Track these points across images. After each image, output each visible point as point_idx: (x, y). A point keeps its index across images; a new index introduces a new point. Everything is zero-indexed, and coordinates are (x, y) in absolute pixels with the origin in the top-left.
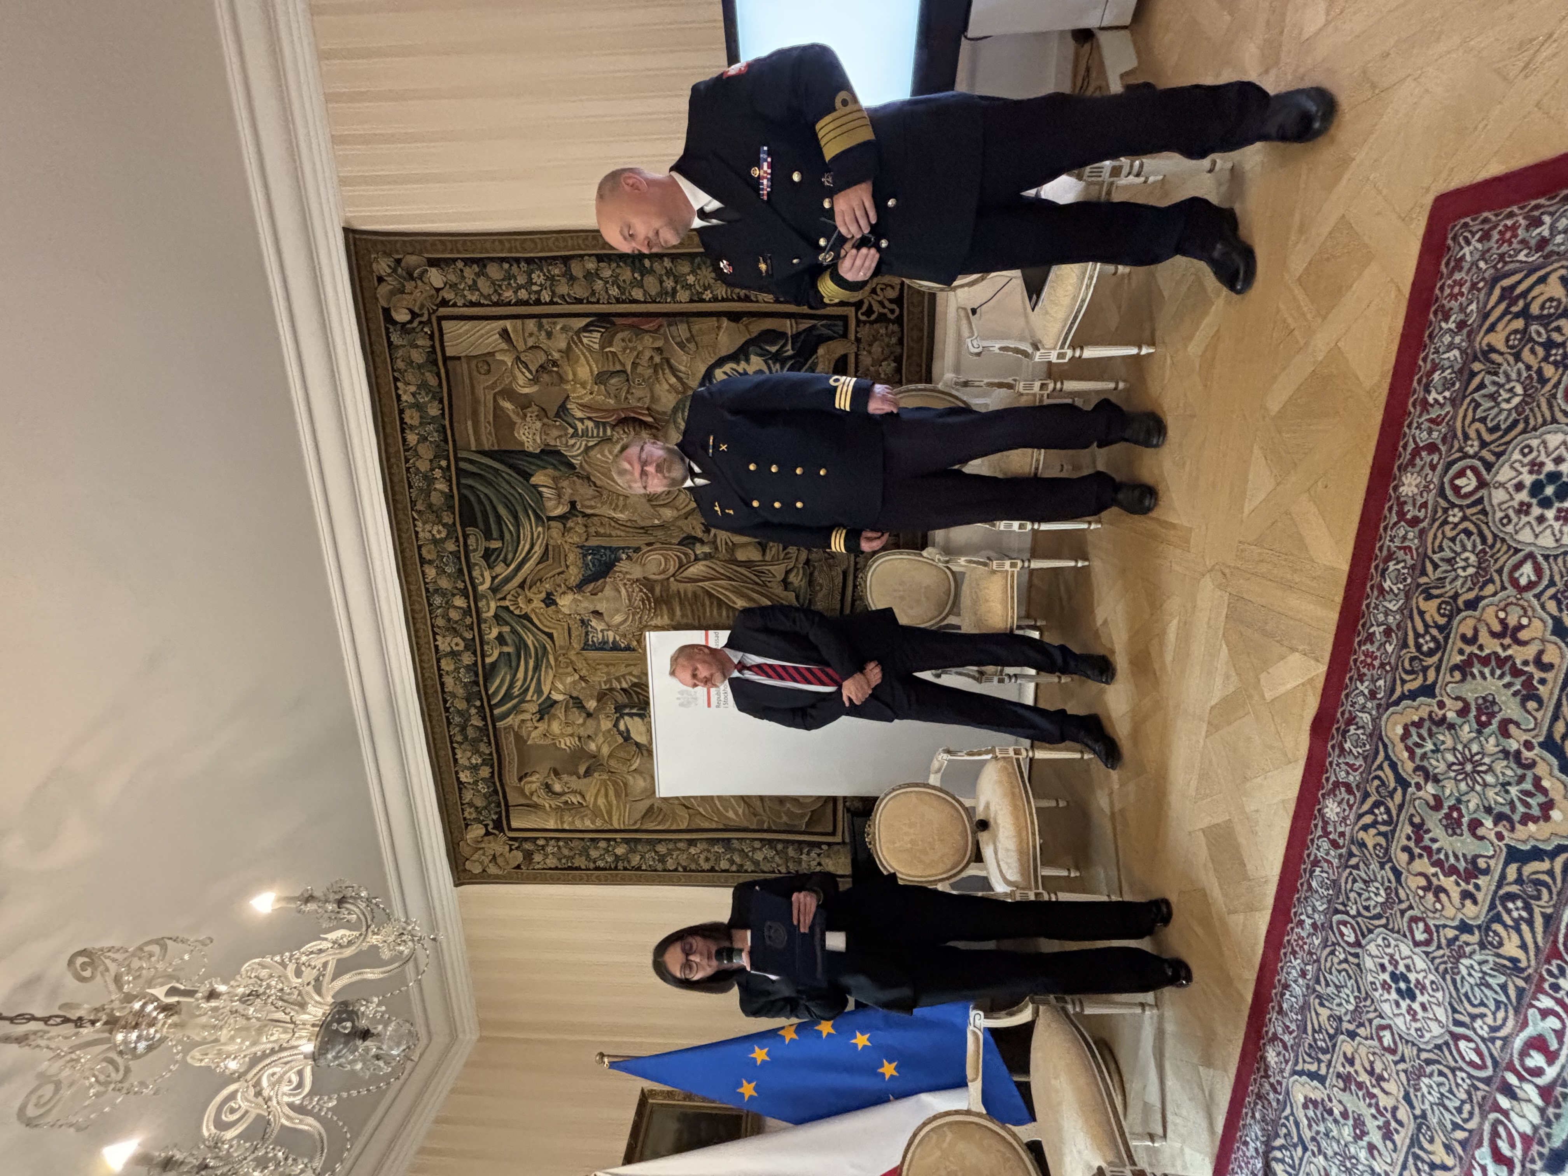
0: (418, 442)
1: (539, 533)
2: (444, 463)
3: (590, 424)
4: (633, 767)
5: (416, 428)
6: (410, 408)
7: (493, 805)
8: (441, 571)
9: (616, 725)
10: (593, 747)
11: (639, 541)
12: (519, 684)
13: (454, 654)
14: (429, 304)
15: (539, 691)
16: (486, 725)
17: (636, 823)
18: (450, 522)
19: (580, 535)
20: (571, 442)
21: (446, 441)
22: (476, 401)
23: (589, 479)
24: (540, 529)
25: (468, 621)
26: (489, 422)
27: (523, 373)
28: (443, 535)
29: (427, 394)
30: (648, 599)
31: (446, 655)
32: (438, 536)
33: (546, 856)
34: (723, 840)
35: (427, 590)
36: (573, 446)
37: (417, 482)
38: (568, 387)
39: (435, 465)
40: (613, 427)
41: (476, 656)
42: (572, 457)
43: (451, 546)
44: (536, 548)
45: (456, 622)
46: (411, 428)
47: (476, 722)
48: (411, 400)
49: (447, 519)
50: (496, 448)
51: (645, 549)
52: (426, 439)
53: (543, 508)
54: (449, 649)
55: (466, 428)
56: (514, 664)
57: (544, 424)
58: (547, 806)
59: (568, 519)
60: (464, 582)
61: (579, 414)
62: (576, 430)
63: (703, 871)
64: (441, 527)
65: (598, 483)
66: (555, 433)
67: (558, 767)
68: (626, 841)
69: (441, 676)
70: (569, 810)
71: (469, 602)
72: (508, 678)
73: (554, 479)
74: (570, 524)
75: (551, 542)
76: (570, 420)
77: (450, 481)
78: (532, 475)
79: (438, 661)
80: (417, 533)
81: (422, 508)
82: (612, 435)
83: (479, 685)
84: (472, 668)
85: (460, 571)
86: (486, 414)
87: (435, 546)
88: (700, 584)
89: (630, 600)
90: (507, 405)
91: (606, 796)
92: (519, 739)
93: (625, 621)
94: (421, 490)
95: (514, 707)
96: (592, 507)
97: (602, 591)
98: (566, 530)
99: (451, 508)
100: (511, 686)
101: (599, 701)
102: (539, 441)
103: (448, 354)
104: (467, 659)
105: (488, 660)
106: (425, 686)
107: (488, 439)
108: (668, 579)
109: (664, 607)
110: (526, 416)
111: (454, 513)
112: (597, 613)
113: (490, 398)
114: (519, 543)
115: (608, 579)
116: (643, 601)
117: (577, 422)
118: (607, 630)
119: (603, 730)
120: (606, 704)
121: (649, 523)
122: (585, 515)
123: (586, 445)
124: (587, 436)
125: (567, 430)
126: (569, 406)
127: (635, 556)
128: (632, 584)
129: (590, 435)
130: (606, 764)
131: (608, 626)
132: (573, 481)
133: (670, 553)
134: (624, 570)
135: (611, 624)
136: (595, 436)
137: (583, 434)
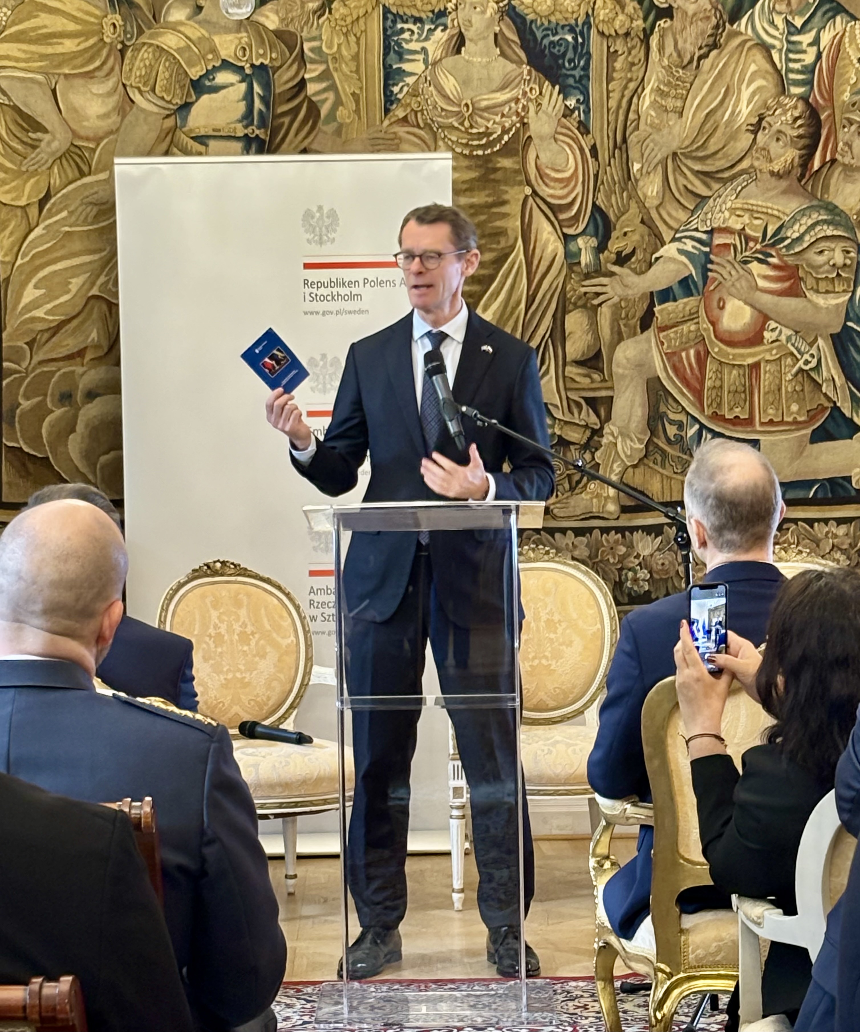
3: (809, 58)
4: (136, 97)
9: (226, 65)
10: (178, 14)
11: (601, 135)
19: (609, 21)
20: (779, 21)
23: (715, 46)
30: (490, 144)
36: (772, 23)
40: (804, 99)
42: (752, 18)
51: (586, 143)
59: (640, 3)
61: (826, 38)
62: (800, 31)
65: (706, 64)
74: (632, 5)
76: (816, 19)
82: (791, 96)
88: (520, 242)
89: (487, 109)
93: (445, 97)
96: (661, 48)
97: (503, 54)
101: (278, 34)
108: (529, 183)
109: (473, 174)
112: (459, 44)
115: (526, 68)
116: (487, 134)
117: (813, 33)
118: (426, 61)
119: (217, 39)
120: (272, 47)
121: (634, 153)
122: (647, 34)
123: (774, 47)
124: (789, 51)
125: (801, 13)
126: (838, 19)
127: (572, 123)
128: (518, 114)
129: (791, 56)
130: (143, 39)
131: (435, 64)
132: (708, 18)
133: (579, 188)
134: (545, 102)
135: (438, 71)
136: (791, 65)
137: (794, 43)
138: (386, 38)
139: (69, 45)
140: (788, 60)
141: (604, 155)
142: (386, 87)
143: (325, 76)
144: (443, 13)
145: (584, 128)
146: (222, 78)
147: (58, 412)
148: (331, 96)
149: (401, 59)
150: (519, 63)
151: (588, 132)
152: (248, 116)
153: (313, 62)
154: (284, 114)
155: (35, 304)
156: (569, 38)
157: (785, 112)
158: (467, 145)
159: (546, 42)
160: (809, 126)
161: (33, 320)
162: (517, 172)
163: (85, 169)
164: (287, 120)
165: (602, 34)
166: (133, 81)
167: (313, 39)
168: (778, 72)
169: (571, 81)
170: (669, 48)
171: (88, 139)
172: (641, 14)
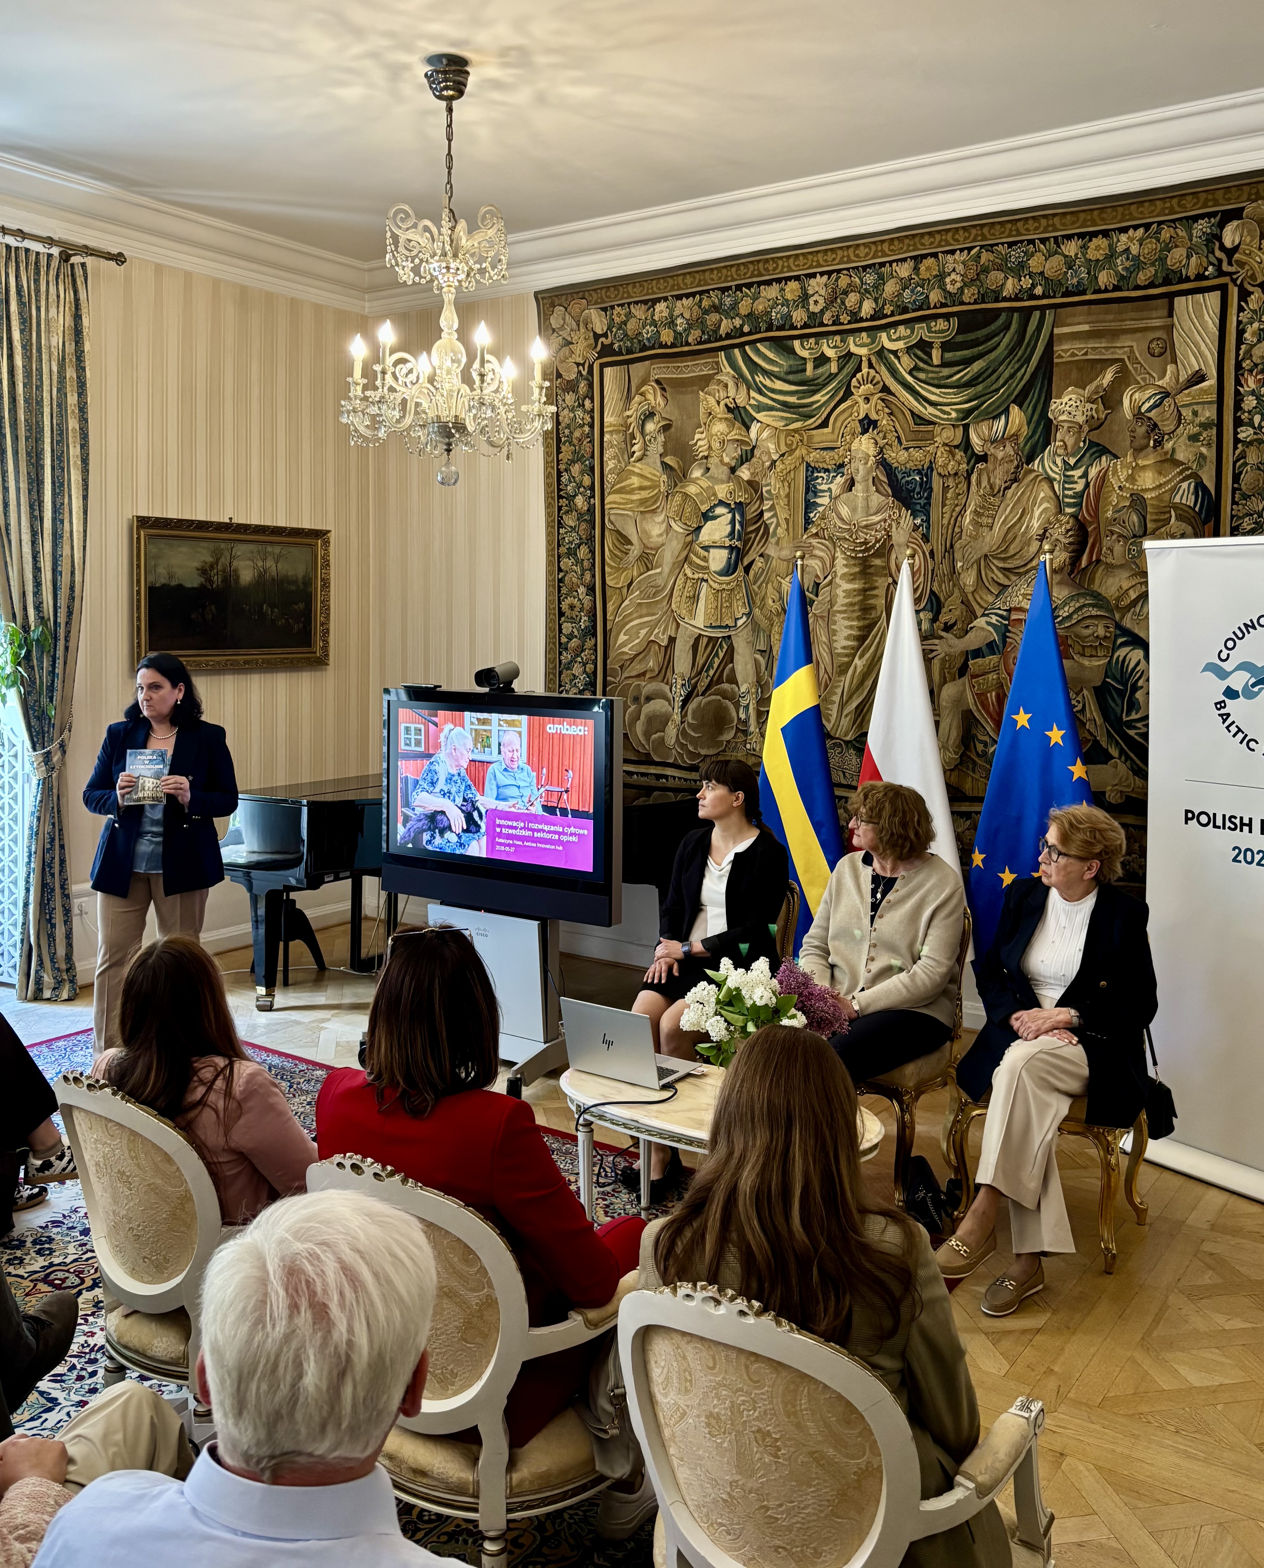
0: (1066, 256)
1: (949, 414)
2: (1039, 291)
3: (1079, 487)
4: (673, 524)
5: (1084, 255)
6: (1110, 246)
7: (629, 344)
8: (905, 284)
9: (721, 503)
10: (697, 473)
11: (937, 543)
12: (768, 382)
13: (804, 298)
14: (1242, 273)
15: (760, 408)
16: (721, 339)
17: (612, 523)
18: (966, 298)
19: (945, 466)
20: (1059, 461)
21: (1064, 295)
22: (1115, 334)
23: (1015, 480)
24: (954, 415)
25: (844, 318)
26: (1086, 354)
27: (1149, 398)
28: (949, 287)
29: (1126, 269)
30: (867, 550)
31: (804, 289)
32: (948, 280)
33: (572, 410)
34: (594, 627)
35: (882, 265)
36: (1055, 463)
37: (1016, 254)
38: (1129, 459)
39: (1038, 279)
40: (1074, 516)
41: (802, 328)
42: (1042, 460)
43: (935, 296)
44: (931, 410)
45: (843, 303)
46: (1084, 247)
47: (726, 326)
48: (1120, 249)
49: (969, 295)
50: (1056, 361)
51: (927, 548)
52: (1070, 268)
53: (978, 421)
54: (811, 292)
55: (1079, 324)
56: (791, 377)
57: (1081, 427)
58: (629, 413)
59: (965, 453)
60: (892, 315)
61: (1093, 472)
62: (1073, 468)
63: (560, 603)
64: (958, 285)
65: (1010, 492)
66: (1070, 442)
67: (673, 430)
68: (591, 510)
69: (778, 281)
70: (625, 441)
71: (867, 320)
72: (776, 369)
73: (1016, 435)
74: (959, 454)
75: (938, 429)
76: (1086, 459)
77: (1017, 299)
78: (1020, 407)
79: (797, 278)
80: (952, 252)
81: (983, 260)
82: (1065, 515)
83: (766, 331)
84: (787, 323)
85: (905, 310)
86: (1096, 349)
87: (936, 276)
88: (884, 614)
89: (866, 527)
90: (1108, 377)
91: (641, 488)
92: (704, 382)
93: (842, 519)
94: (1006, 260)
95: (741, 375)
96: (979, 483)
97: (877, 491)
98: (951, 448)
99: (982, 298)
100: (766, 373)
101: (749, 482)
102: (1061, 418)
103: (1176, 299)
104: (799, 316)
105: (797, 344)
106: (767, 261)
107: (1066, 351)
108: (891, 576)
109: (857, 569)
110: (1092, 403)
111: (975, 302)
112: (851, 484)
113: (1119, 354)
114: (938, 386)
115: (891, 499)
116: (865, 543)
117: (1083, 469)
118: (830, 497)
119: (716, 487)
120: (746, 491)
121: (958, 555)
122: (969, 473)
123: (1055, 479)
124: (1065, 482)
125: (1073, 455)
126: (1104, 458)
127: (918, 535)
128: (885, 530)
129: (1067, 486)
130: (677, 489)
131: (836, 498)
132: (1012, 461)
133: (922, 579)
134: (902, 522)
135: (838, 502)
136: (1066, 492)
137: (1068, 476)
138: (808, 483)
139: (645, 494)
140: (1064, 489)
141: (938, 556)
142: (806, 513)
143: (772, 508)
144: (842, 466)
145: (926, 538)
146: (720, 510)
147: (633, 707)
148: (774, 520)
149: (816, 496)
150: (887, 496)
151: (928, 541)
152: (732, 534)
153: (768, 499)
154: (751, 532)
155: (624, 644)
156: (917, 478)
157: (1061, 527)
158: (853, 550)
159: (903, 481)
160: (1077, 536)
161: (624, 653)
162: (884, 568)
163: (650, 566)
164: (753, 536)
165: (940, 474)
166: (671, 515)
167: (767, 485)
168: (1058, 497)
169: (918, 507)
170: (985, 483)
171: (651, 549)
172: (965, 460)
